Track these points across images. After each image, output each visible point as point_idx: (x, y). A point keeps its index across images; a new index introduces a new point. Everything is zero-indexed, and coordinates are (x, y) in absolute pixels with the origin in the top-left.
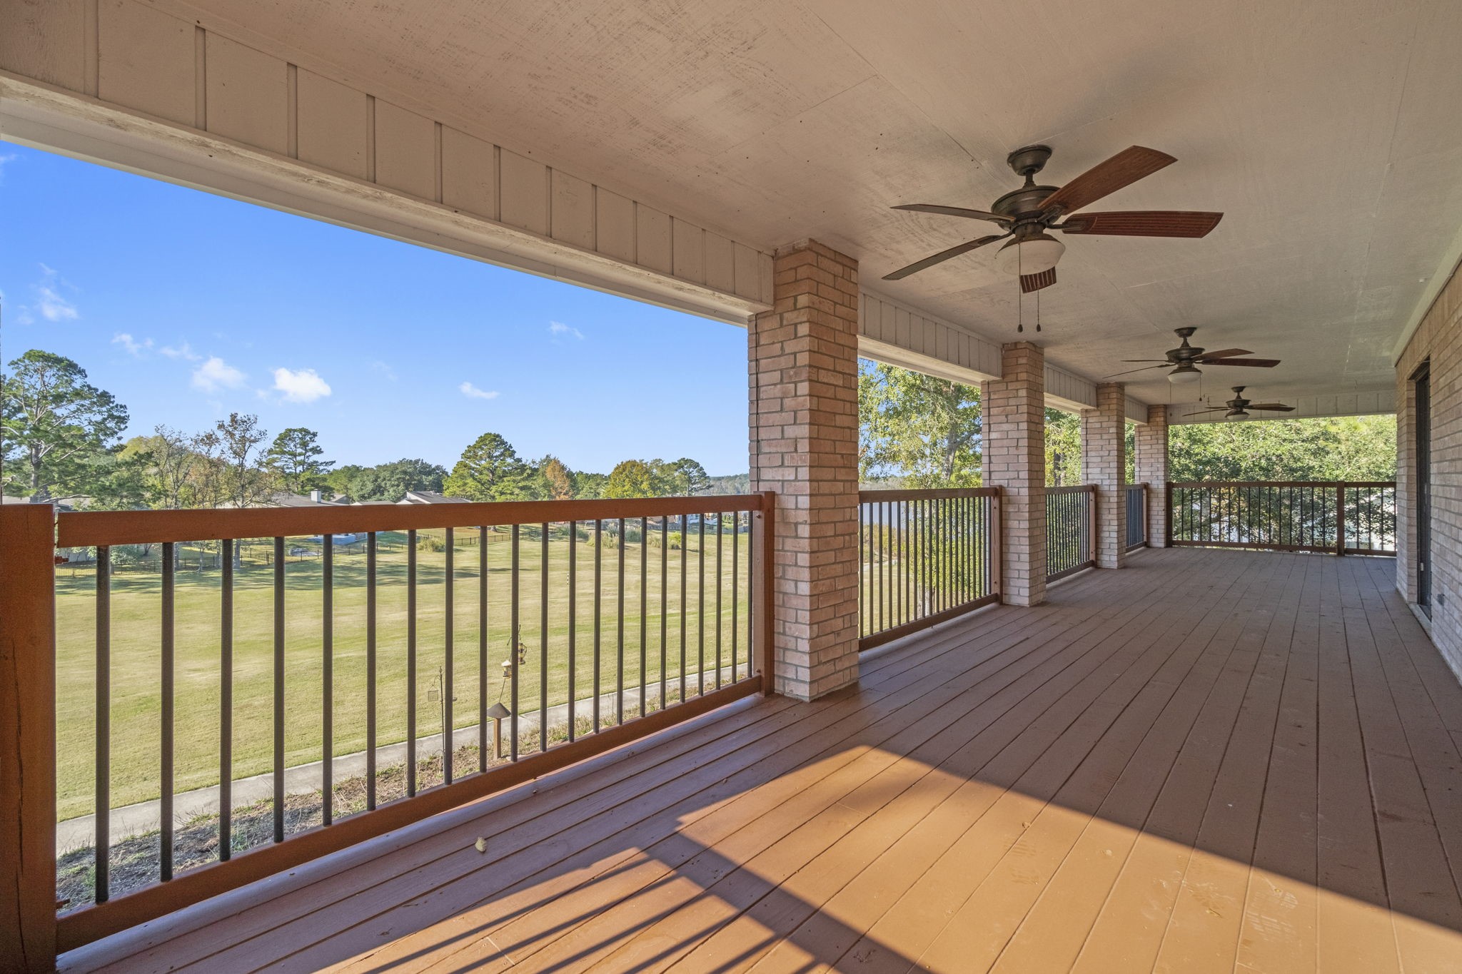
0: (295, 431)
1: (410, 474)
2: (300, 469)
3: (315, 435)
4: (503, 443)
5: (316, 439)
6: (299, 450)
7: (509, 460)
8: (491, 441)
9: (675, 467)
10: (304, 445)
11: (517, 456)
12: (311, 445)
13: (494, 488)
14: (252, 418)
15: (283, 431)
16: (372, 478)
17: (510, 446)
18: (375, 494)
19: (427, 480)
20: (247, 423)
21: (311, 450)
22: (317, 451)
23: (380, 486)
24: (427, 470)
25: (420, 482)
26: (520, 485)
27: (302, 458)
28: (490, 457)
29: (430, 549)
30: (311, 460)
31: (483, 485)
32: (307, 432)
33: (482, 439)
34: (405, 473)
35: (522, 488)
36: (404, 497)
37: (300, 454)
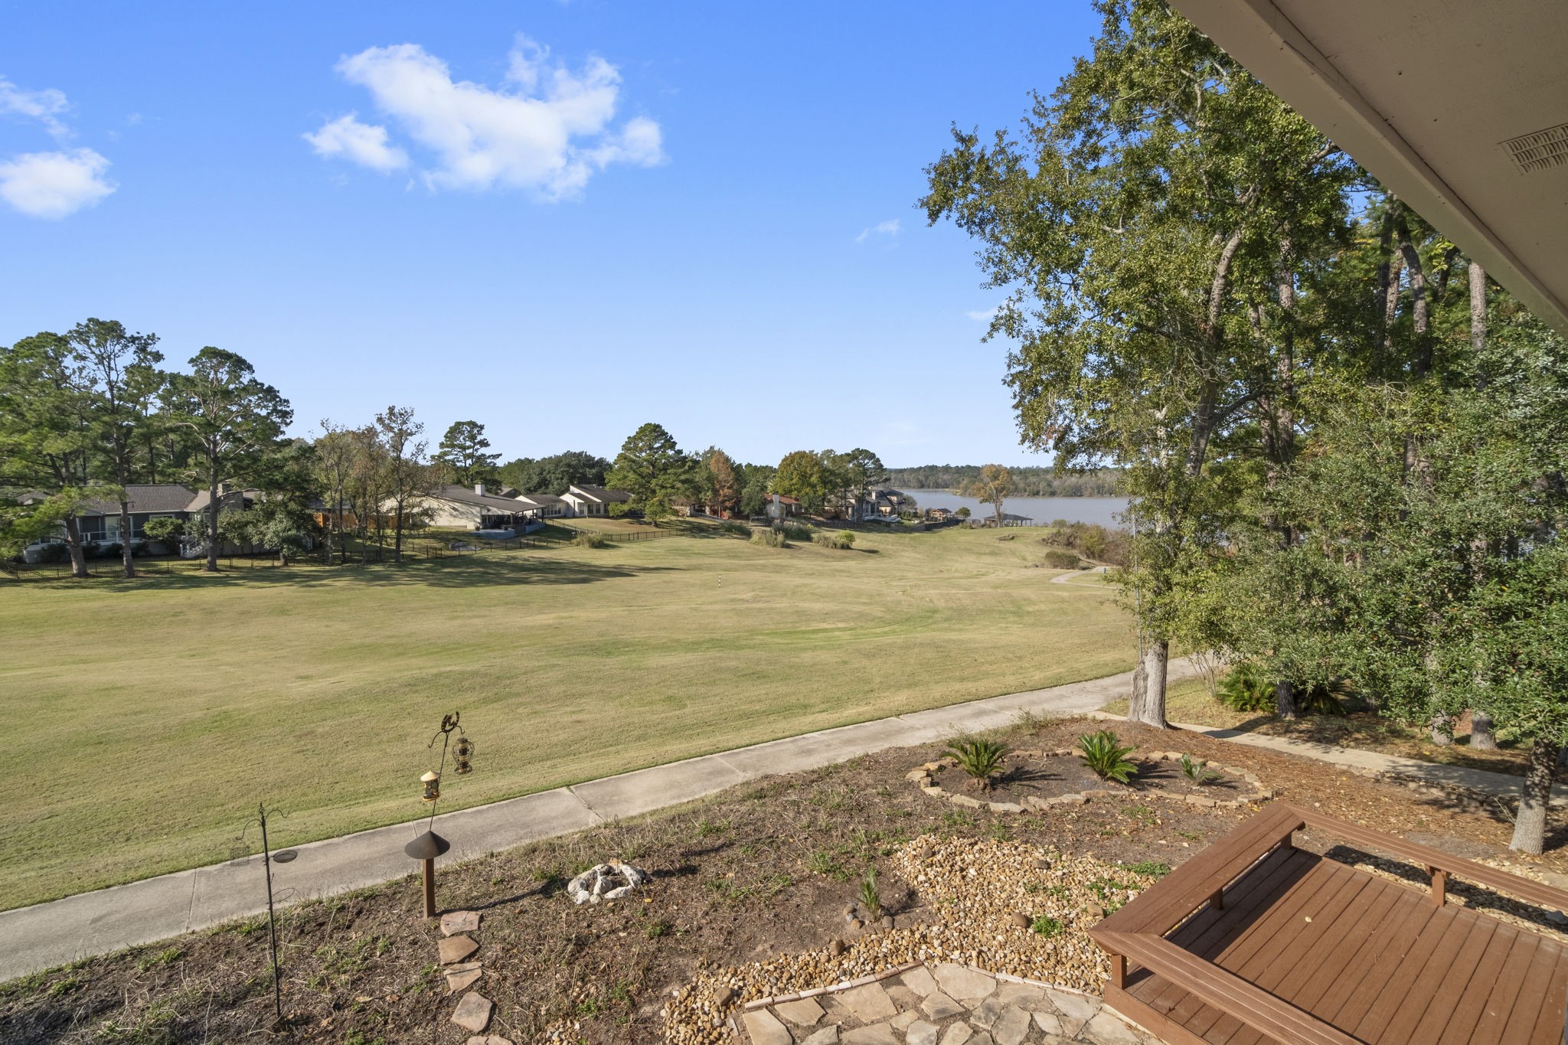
0: (463, 423)
1: (573, 467)
2: (469, 462)
3: (482, 427)
4: (664, 434)
5: (483, 432)
6: (468, 443)
7: (671, 452)
8: (651, 432)
9: (848, 458)
10: (473, 438)
11: (677, 448)
12: (479, 438)
13: (654, 481)
14: (409, 411)
15: (453, 425)
16: (537, 471)
17: (671, 437)
18: (540, 487)
19: (591, 473)
20: (405, 416)
21: (479, 443)
22: (484, 444)
23: (545, 480)
24: (587, 462)
25: (584, 475)
26: (683, 477)
27: (471, 451)
28: (651, 448)
29: (587, 545)
30: (479, 453)
31: (643, 478)
32: (473, 424)
33: (642, 430)
34: (569, 465)
35: (684, 482)
36: (567, 490)
37: (469, 448)
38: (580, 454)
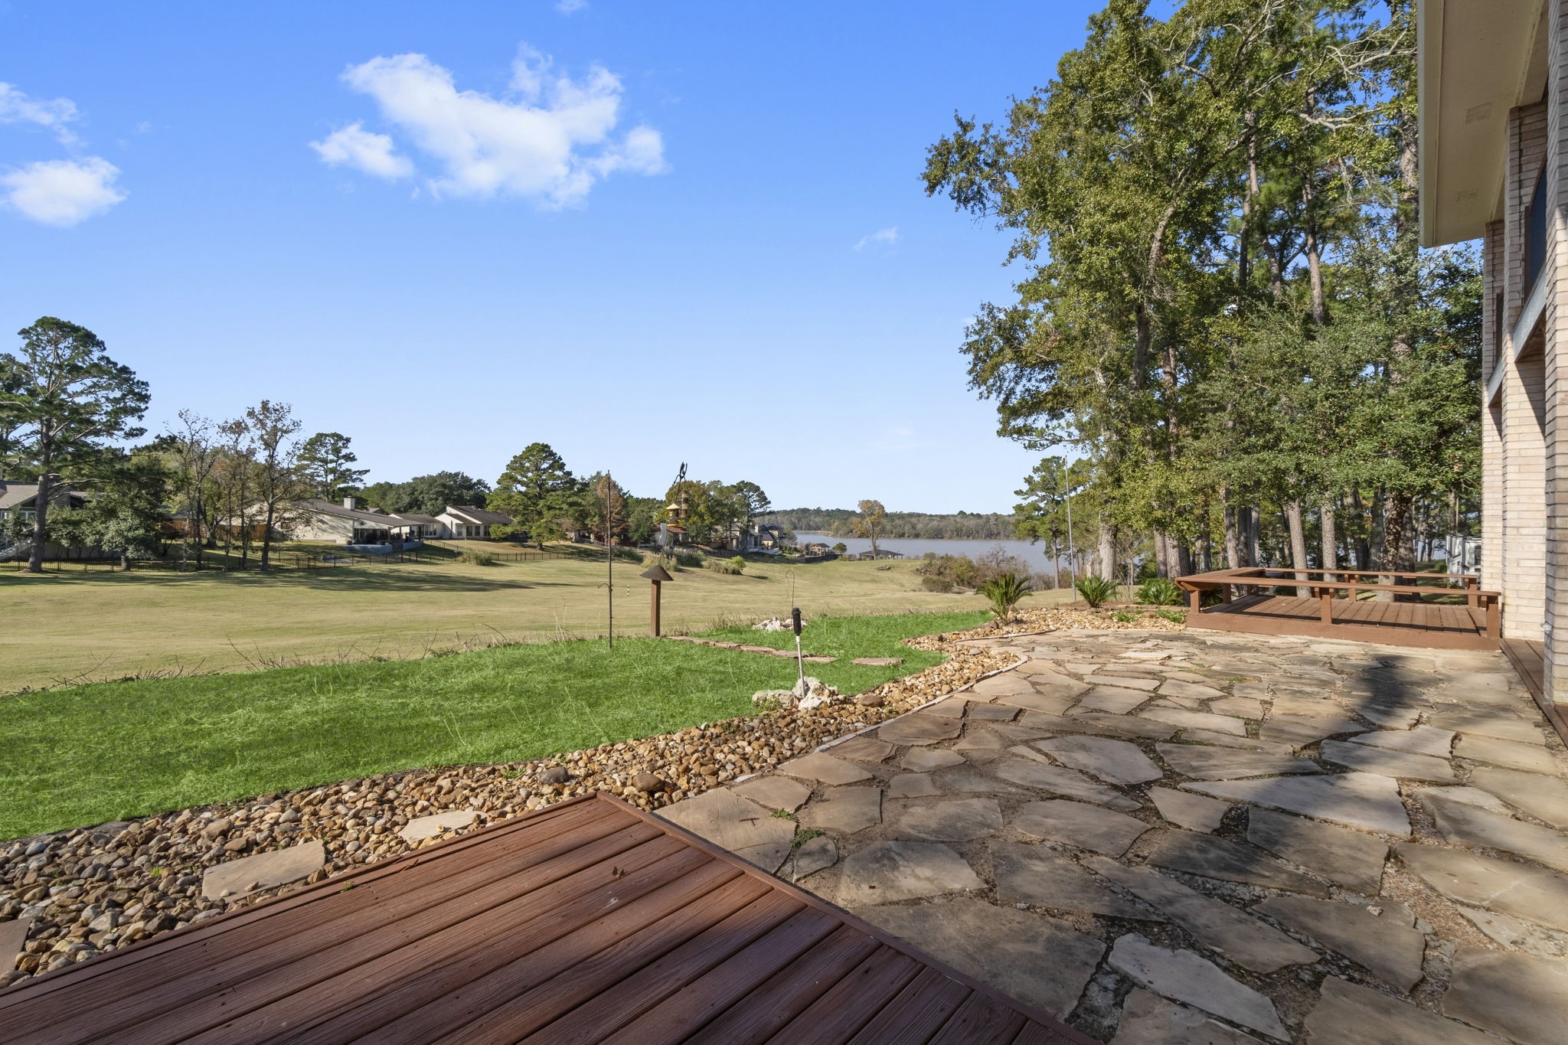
0: (326, 435)
1: (450, 488)
2: (331, 477)
3: (348, 440)
4: (552, 454)
5: (349, 445)
6: (331, 457)
7: (559, 473)
8: (539, 451)
9: (734, 490)
10: (336, 451)
11: (567, 469)
12: (344, 452)
13: (541, 503)
15: (314, 436)
16: (409, 491)
17: (560, 458)
18: (411, 508)
19: (467, 494)
20: (280, 412)
21: (344, 457)
22: (350, 458)
23: (416, 500)
24: (466, 484)
25: (460, 496)
26: (570, 500)
27: (334, 465)
28: (538, 469)
29: (474, 562)
30: (344, 468)
31: (529, 499)
32: (339, 437)
33: (529, 449)
34: (444, 486)
35: (571, 505)
36: (443, 511)
37: (332, 461)
38: (457, 474)
